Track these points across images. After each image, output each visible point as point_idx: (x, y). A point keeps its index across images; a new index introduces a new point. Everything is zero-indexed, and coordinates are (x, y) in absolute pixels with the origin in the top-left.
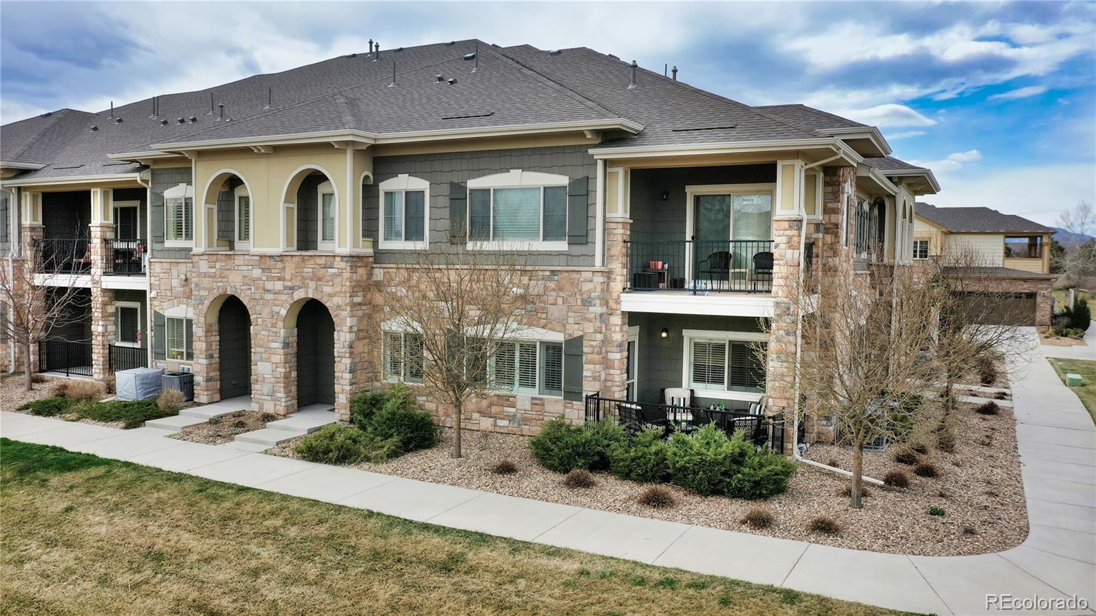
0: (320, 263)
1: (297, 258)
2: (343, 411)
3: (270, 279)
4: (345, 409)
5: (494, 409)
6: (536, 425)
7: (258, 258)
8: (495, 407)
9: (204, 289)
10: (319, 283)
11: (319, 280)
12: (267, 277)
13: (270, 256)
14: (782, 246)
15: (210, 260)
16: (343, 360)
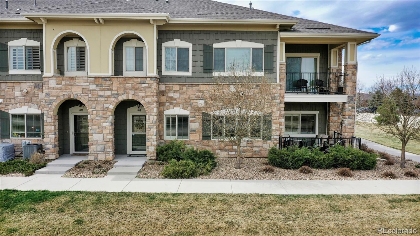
0: (137, 81)
1: (121, 79)
2: (152, 155)
3: (101, 90)
4: (153, 154)
5: (228, 148)
6: (249, 153)
7: (94, 79)
8: (228, 146)
9: (53, 96)
10: (136, 91)
11: (136, 89)
12: (100, 89)
13: (102, 78)
14: (350, 75)
15: (58, 80)
16: (152, 130)
